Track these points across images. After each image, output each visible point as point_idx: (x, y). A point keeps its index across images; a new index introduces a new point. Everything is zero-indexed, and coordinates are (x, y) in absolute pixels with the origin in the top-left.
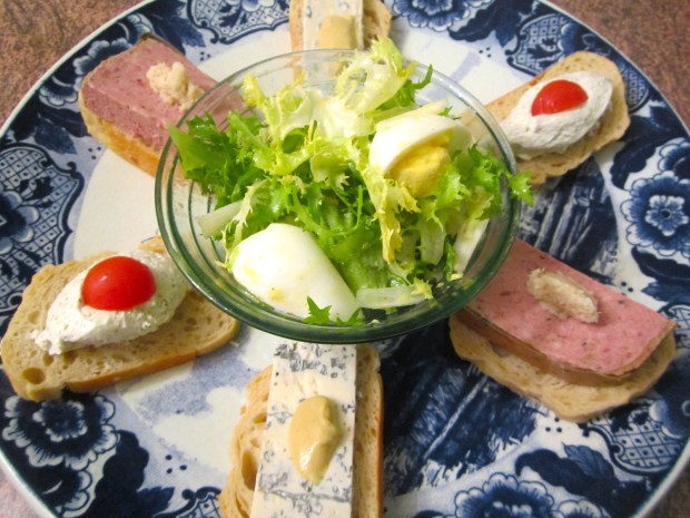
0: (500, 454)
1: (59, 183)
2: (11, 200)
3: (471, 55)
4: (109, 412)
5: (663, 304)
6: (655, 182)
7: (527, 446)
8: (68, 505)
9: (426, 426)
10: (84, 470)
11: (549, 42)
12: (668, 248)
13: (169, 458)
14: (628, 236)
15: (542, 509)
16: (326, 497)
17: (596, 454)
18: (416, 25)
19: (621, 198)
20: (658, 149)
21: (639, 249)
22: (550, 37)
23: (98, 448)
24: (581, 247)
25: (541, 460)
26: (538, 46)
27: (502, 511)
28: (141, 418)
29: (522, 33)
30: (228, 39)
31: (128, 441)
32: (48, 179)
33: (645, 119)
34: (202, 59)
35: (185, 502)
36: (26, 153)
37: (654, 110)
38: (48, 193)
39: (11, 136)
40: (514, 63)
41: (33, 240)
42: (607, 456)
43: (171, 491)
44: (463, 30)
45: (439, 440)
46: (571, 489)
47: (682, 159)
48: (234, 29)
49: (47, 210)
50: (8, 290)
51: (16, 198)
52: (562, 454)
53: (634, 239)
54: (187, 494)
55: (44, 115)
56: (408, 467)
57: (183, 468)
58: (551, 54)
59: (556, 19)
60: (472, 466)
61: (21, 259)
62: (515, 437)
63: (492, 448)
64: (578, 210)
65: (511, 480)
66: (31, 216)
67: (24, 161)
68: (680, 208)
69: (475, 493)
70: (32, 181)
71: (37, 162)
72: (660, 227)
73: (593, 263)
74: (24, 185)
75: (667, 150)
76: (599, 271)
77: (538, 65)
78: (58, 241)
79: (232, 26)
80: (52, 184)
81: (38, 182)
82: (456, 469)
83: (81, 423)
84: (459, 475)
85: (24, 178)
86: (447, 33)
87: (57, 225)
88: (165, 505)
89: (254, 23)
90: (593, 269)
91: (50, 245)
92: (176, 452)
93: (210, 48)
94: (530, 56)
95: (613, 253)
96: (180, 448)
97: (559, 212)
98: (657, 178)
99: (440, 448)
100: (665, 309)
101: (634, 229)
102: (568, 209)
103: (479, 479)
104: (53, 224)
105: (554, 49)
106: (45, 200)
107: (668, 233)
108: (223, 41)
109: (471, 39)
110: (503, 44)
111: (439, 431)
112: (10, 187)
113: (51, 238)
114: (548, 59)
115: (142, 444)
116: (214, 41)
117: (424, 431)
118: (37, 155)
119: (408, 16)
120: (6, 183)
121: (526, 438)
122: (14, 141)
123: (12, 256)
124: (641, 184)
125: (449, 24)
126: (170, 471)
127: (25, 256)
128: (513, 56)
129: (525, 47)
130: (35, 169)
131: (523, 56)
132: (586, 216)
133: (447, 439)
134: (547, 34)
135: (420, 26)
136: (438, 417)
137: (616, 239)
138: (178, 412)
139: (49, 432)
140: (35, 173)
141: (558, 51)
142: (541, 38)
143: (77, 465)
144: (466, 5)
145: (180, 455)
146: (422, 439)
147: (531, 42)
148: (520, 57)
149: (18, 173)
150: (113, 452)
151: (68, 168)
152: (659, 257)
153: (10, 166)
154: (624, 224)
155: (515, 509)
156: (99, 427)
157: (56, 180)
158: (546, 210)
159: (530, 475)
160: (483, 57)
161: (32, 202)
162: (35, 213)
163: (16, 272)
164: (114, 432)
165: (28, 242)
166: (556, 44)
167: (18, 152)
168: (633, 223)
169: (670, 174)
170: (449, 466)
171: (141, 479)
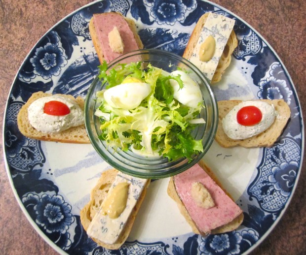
0: (155, 29)
1: (258, 191)
2: (278, 186)
3: (57, 175)
4: (260, 93)
5: (77, 37)
6: (41, 74)
7: (147, 27)
8: (278, 66)
9: (169, 49)
10: (271, 76)
11: (23, 156)
12: (60, 51)
13: (246, 73)
14: (66, 65)
15: (155, 8)
16: (210, 31)
17: (132, 12)
18: (69, 206)
19: (55, 79)
20: (29, 83)
21: (67, 58)
22: (21, 158)
23: (265, 82)
24: (82, 73)
25: (146, 20)
26: (28, 158)
27: (164, 14)
28: (250, 88)
29: (30, 169)
30: (160, 245)
31: (256, 82)
32: (262, 194)
33: (22, 97)
34: (177, 238)
35: (245, 57)
36: (269, 208)
37: (16, 97)
38: (263, 187)
39: (274, 217)
40: (43, 159)
41: (272, 167)
42: (130, 10)
43: (248, 62)
44: (51, 190)
45: (168, 43)
46: (145, 8)
47: (27, 72)
48: (155, 249)
49: (265, 180)
50: (284, 147)
51: (276, 187)
52: (140, 18)
53: (65, 62)
54: (244, 60)
55: (258, 226)
56: (181, 40)
57: (243, 68)
58: (27, 151)
59: (12, 163)
60: (164, 30)
61: (278, 160)
62: (147, 31)
63: (155, 32)
64: (72, 85)
65: (157, 21)
66: (271, 178)
67: (270, 204)
68: (44, 59)
69: (168, 23)
70: (268, 194)
71: (265, 203)
72: (55, 59)
73: (84, 65)
74: (272, 193)
75: (27, 80)
76: (84, 61)
77: (35, 151)
78: (263, 165)
79: (156, 251)
80: (261, 191)
81: (266, 194)
82: (168, 32)
83: (269, 92)
84: (169, 30)
85: (271, 196)
86: (59, 193)
87: (262, 172)
88: (251, 58)
89: (144, 249)
90: (85, 63)
91: (266, 163)
92: (243, 73)
93: (171, 243)
94: (35, 157)
95: (75, 63)
96: (242, 75)
97: (78, 90)
98: (39, 75)
99: (169, 40)
100: (79, 35)
101: (62, 65)
102: (74, 88)
103: (164, 26)
104: (264, 173)
105: (24, 151)
106: (265, 184)
107: (55, 55)
108: (163, 244)
109: (51, 183)
110: (41, 170)
111: (166, 45)
112: (278, 192)
113: (265, 167)
114: (29, 150)
115: (252, 80)
116: (168, 246)
117: (170, 47)
118: (264, 206)
119: (69, 213)
120: (279, 194)
121: (145, 29)
122: (273, 214)
123: (281, 161)
124: (45, 77)
125: (55, 196)
126: (247, 68)
127: (276, 161)
128: (41, 162)
129: (33, 162)
130: (266, 200)
131: (37, 159)
132: (71, 81)
133: (165, 42)
134: (21, 159)
135: (68, 204)
136: (164, 49)
137: (70, 66)
138: (238, 86)
139: (279, 91)
140: (267, 198)
141: (23, 149)
142: (25, 160)
143: (273, 78)
144: (41, 200)
145: (242, 72)
146: (172, 45)
147: (30, 162)
148: (39, 160)
149: (274, 198)
150: (261, 79)
151: (253, 198)
152: (64, 51)
153: (276, 202)
154: (63, 69)
155: (162, 13)
156: (264, 89)
157: (259, 193)
158: (81, 93)
159: (151, 19)
160: (52, 171)
161: (270, 184)
162: (270, 179)
163: (280, 154)
164: (259, 86)
165: (274, 166)
166: (21, 153)
167: (272, 208)
168: (60, 67)
169: (35, 72)
170: (170, 34)
171: (256, 69)
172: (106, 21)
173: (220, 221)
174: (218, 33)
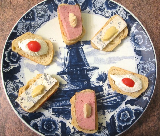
0: (60, 118)
1: (45, 17)
2: (35, 15)
3: (133, 56)
4: (21, 61)
5: (106, 126)
6: (130, 110)
7: (64, 121)
8: (5, 69)
9: (57, 104)
10: (11, 66)
11: (148, 69)
12: (117, 120)
13: (22, 74)
14: (115, 112)
15: (56, 129)
16: (32, 101)
17: (70, 132)
18: (131, 41)
19: (123, 106)
20: (138, 106)
21: (114, 116)
22: (149, 68)
23: (15, 64)
24: (108, 105)
25: (64, 124)
26: (145, 67)
27: (51, 124)
28: (24, 65)
29: (146, 62)
31: (19, 67)
32: (44, 15)
33: (143, 99)
34: (88, 13)
35: (18, 82)
36: (44, 8)
37: (146, 99)
38: (42, 18)
39: (44, 3)
40: (138, 66)
41: (33, 24)
42: (71, 133)
43: (18, 79)
44: (138, 50)
45: (56, 108)
46: (62, 131)
47: (138, 112)
49: (39, 21)
50: (23, 30)
52: (67, 127)
53: (116, 114)
54: (19, 81)
55: (53, 3)
56: (48, 106)
57: (22, 77)
58: (145, 71)
59: (154, 66)
60: (55, 115)
61: (29, 26)
62: (65, 118)
63: (60, 116)
64: (115, 100)
65: (57, 122)
66: (36, 20)
67: (43, 9)
68: (127, 118)
69: (51, 118)
70: (41, 14)
71: (45, 11)
72: (121, 117)
73: (106, 110)
74: (40, 13)
75: (139, 108)
76: (105, 112)
77: (141, 70)
78: (37, 27)
79: (99, 11)
80: (44, 17)
81: (42, 14)
82: (53, 113)
83: (16, 59)
84: (52, 114)
85: (41, 12)
86: (134, 48)
87: (39, 24)
88: (15, 80)
89: (104, 13)
90: (105, 110)
91: (35, 27)
92: (24, 74)
94: (142, 68)
95: (111, 112)
96: (25, 74)
97: (113, 97)
98: (132, 109)
99: (55, 109)
100: (105, 127)
101: (118, 112)
102: (114, 98)
103: (54, 117)
104: (38, 24)
105: (147, 71)
106: (41, 19)
107: (121, 119)
108: (95, 12)
109: (137, 54)
110: (140, 61)
111: (57, 106)
112: (37, 12)
113: (36, 26)
114: (144, 71)
115: (21, 69)
116: (93, 11)
117: (56, 104)
118: (46, 10)
119: (132, 38)
120: (37, 11)
121: (66, 120)
122: (44, 4)
123: (28, 25)
124: (128, 107)
125: (136, 47)
126: (20, 76)
127: (30, 26)
128: (140, 64)
129: (143, 65)
130: (44, 12)
131: (141, 66)
132: (115, 102)
133: (57, 108)
134: (149, 67)
135: (131, 42)
136: (59, 105)
137: (114, 110)
138: (29, 69)
139: (11, 57)
140: (43, 12)
141: (147, 72)
142: (147, 67)
143: (10, 64)
144: (143, 47)
145: (24, 75)
146: (54, 105)
147: (145, 65)
148: (140, 66)
149: (40, 11)
150: (16, 67)
151: (49, 16)
152: (115, 120)
153: (40, 8)
155: (53, 126)
156: (18, 61)
157: (45, 16)
158: (111, 94)
159: (60, 124)
160: (135, 59)
161: (38, 17)
162: (37, 19)
163: (27, 28)
164: (19, 64)
165: (32, 24)
166: (148, 70)
167: (43, 7)
168: (119, 111)
169: (134, 111)
170: (53, 112)
171: (16, 73)
172: (89, 125)
173: (70, 7)
174: (28, 97)
